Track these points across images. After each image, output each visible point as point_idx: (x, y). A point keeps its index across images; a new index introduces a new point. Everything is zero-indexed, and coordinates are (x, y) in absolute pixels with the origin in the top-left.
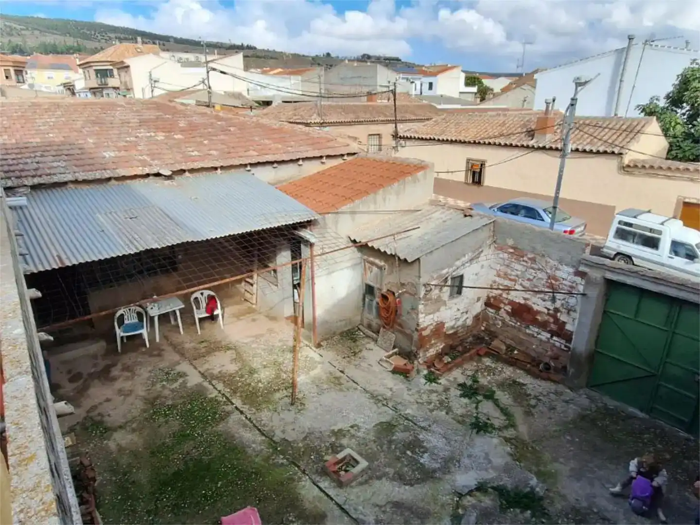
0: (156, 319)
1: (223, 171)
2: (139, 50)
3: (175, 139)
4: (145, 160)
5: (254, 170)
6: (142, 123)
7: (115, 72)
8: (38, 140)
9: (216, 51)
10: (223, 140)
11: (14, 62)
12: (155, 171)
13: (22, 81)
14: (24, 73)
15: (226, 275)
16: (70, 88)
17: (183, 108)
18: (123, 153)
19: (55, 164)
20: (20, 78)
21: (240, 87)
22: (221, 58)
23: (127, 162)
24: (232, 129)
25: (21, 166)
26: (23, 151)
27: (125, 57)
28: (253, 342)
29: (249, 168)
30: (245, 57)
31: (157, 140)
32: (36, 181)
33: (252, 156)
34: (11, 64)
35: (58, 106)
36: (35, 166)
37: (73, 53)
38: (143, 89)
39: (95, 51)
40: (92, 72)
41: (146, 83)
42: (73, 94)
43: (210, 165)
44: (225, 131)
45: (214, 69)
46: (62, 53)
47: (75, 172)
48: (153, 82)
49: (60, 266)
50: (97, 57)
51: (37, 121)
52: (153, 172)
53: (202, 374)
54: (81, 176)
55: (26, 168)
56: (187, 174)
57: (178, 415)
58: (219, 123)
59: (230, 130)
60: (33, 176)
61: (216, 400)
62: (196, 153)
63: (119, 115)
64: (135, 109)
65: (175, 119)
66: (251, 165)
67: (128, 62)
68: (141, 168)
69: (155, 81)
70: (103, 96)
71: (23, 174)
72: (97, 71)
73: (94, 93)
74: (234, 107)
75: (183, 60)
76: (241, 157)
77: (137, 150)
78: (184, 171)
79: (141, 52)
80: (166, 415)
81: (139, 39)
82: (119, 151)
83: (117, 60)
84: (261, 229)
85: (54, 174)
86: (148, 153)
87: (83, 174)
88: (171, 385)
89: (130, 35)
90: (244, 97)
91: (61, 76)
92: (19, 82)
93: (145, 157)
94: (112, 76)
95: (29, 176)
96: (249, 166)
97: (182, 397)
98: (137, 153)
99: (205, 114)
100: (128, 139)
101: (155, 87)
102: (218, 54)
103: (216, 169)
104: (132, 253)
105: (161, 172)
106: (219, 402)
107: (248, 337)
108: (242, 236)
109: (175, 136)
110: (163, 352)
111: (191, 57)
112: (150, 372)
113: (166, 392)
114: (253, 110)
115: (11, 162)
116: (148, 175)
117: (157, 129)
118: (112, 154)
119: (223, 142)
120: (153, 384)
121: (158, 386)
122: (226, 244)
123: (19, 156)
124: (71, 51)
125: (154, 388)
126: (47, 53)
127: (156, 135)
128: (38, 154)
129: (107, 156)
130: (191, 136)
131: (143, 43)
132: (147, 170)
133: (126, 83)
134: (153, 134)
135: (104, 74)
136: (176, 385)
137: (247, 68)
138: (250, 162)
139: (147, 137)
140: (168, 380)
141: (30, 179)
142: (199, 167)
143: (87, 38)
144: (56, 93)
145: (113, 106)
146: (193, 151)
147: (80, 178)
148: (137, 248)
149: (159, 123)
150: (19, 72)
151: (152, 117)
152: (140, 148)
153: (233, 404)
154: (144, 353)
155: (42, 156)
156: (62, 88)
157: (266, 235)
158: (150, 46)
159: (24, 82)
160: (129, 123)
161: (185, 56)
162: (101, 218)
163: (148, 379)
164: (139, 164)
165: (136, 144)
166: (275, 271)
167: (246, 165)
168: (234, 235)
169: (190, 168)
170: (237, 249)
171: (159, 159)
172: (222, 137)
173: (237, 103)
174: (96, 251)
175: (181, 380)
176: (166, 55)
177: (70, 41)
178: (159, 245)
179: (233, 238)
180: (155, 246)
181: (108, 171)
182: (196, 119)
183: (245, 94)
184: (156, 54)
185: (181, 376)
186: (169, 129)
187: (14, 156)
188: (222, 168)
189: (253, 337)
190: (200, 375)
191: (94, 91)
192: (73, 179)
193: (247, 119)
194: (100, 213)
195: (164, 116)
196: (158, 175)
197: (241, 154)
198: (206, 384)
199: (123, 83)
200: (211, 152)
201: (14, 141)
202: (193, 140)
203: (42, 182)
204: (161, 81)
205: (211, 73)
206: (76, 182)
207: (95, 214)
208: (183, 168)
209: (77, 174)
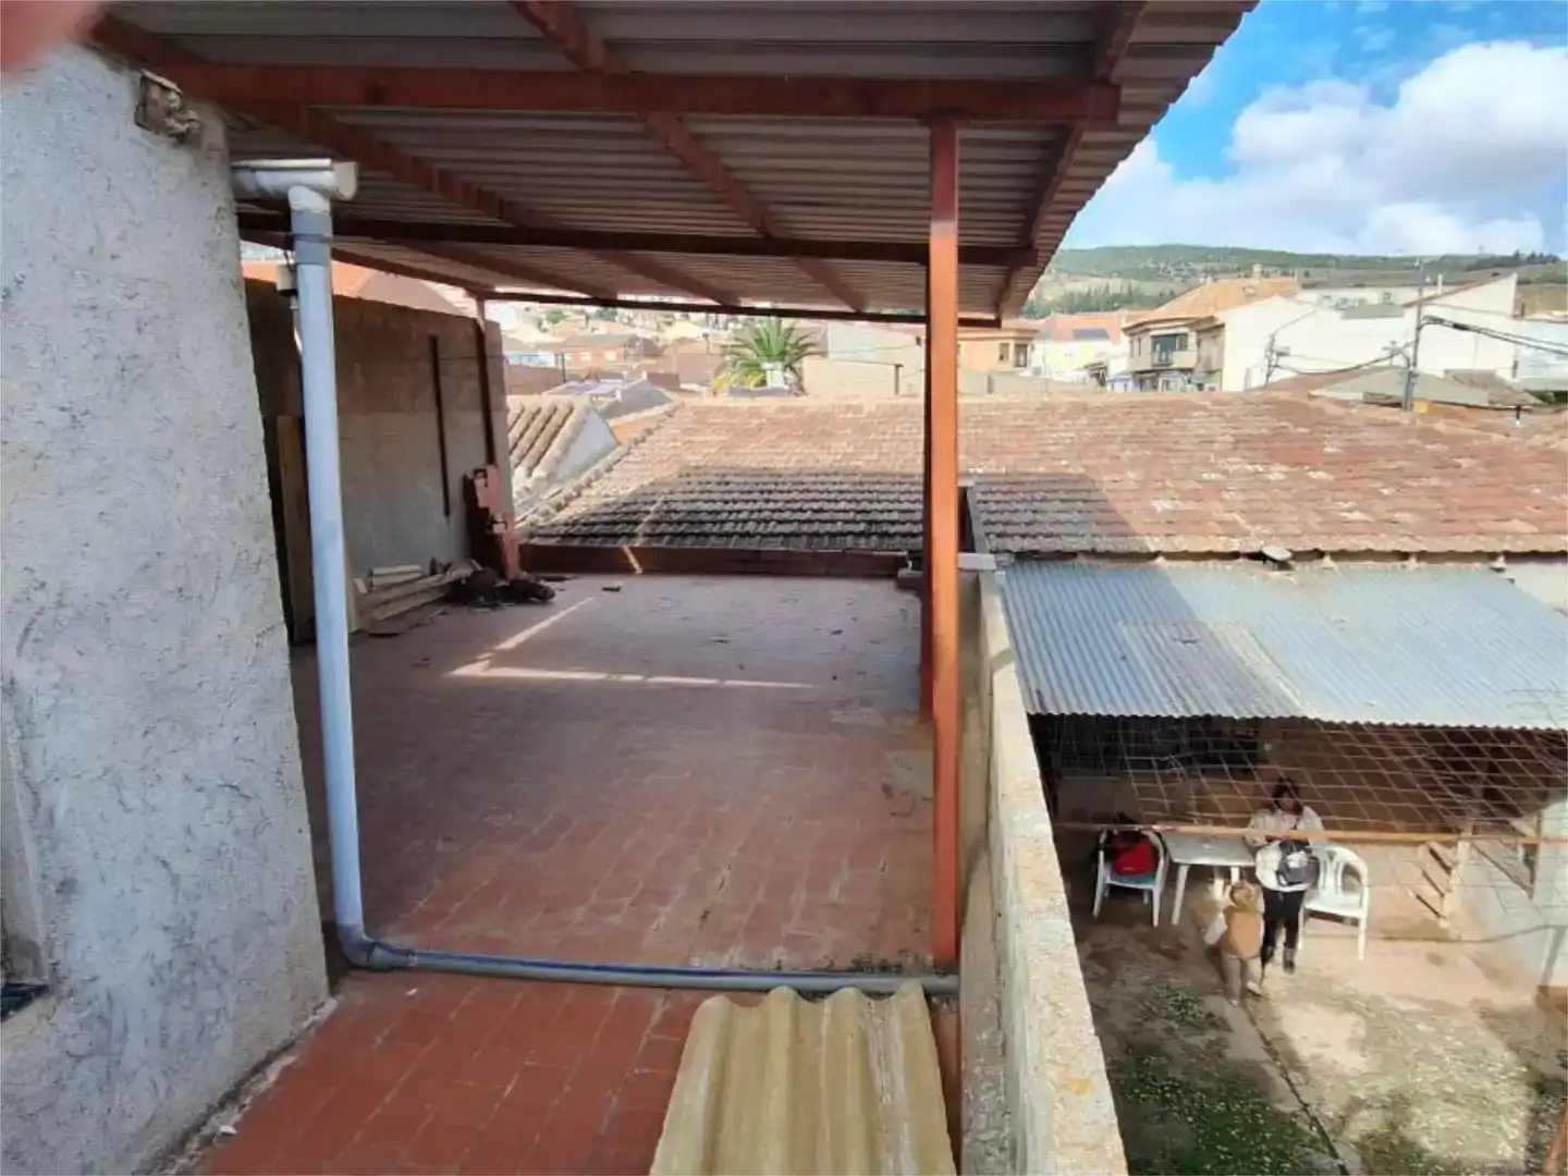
0: (1183, 873)
1: (1423, 564)
2: (1251, 291)
3: (1311, 481)
4: (1234, 523)
5: (1516, 571)
6: (1240, 443)
7: (1192, 339)
8: (1041, 469)
9: (1440, 277)
10: (1435, 488)
11: (1019, 330)
12: (1253, 547)
13: (1022, 363)
14: (1029, 349)
15: (1394, 823)
16: (1099, 373)
17: (1340, 411)
18: (1191, 505)
19: (1063, 517)
20: (1022, 358)
21: (1494, 359)
22: (1451, 293)
23: (1196, 523)
24: (1465, 463)
25: (1006, 517)
26: (1014, 488)
27: (1217, 309)
28: (1422, 1016)
29: (1500, 563)
30: (1520, 283)
31: (1268, 481)
32: (1028, 544)
33: (1517, 535)
34: (1011, 334)
35: (1085, 409)
36: (1029, 516)
37: (1117, 308)
38: (1248, 371)
39: (1159, 301)
40: (1147, 342)
41: (1257, 358)
42: (1102, 383)
43: (1390, 546)
44: (1443, 465)
45: (1439, 321)
46: (1097, 310)
47: (1094, 535)
48: (1274, 357)
49: (1039, 710)
50: (1162, 312)
51: (1046, 435)
52: (1248, 550)
53: (1267, 1043)
54: (1104, 544)
55: (1015, 518)
56: (1327, 561)
57: (1190, 1115)
58: (1429, 447)
59: (1459, 466)
60: (1023, 536)
61: (1293, 1125)
62: (1357, 515)
63: (1196, 425)
64: (1228, 414)
65: (1316, 435)
66: (1511, 556)
67: (1221, 317)
68: (1223, 538)
69: (1280, 354)
70: (1155, 387)
71: (1009, 529)
72: (1156, 339)
73: (1141, 384)
74: (1467, 406)
75: (1349, 304)
76: (1480, 533)
77: (1222, 500)
78: (1320, 554)
79: (1255, 295)
80: (1165, 1101)
81: (1257, 269)
82: (1183, 499)
83: (1202, 315)
84: (1516, 727)
85: (1058, 535)
86: (1244, 507)
87: (1109, 540)
88: (1186, 1036)
89: (1236, 262)
90: (1501, 383)
91: (1088, 352)
92: (1017, 365)
93: (1237, 517)
94: (1184, 347)
95: (1017, 534)
96: (1501, 559)
97: (1207, 1076)
98: (1219, 506)
99: (1396, 424)
100: (1206, 476)
101: (1276, 366)
102: (1445, 284)
103: (1404, 556)
104: (1176, 716)
105: (1268, 551)
106: (1297, 1132)
107: (1411, 999)
108: (1454, 734)
109: (1311, 474)
110: (1183, 953)
111: (1372, 296)
112: (1146, 984)
113: (1172, 1048)
114: (1523, 415)
115: (994, 507)
116: (1235, 555)
117: (1272, 457)
118: (1168, 505)
119: (1436, 493)
120: (1149, 1015)
121: (1159, 1026)
122: (1408, 746)
123: (1007, 498)
124: (1116, 305)
125: (1148, 1025)
126: (1072, 312)
127: (1268, 472)
128: (1038, 496)
129: (1159, 509)
130: (1351, 475)
131: (1264, 275)
132: (1235, 545)
133: (1209, 360)
134: (1260, 468)
135: (1168, 343)
136: (1198, 1041)
137: (1521, 312)
138: (1507, 547)
139: (1248, 474)
140: (1182, 1021)
141: (1017, 538)
142: (1363, 548)
143: (1151, 275)
144: (1073, 383)
145: (1184, 409)
146: (1349, 511)
147: (1101, 548)
148: (1187, 708)
149: (1278, 444)
150: (1021, 348)
151: (1264, 431)
152: (1226, 496)
153: (1335, 1156)
154: (1141, 939)
155: (1043, 500)
156: (1085, 374)
157: (1530, 748)
158: (1278, 279)
159: (1025, 365)
160: (1212, 442)
161: (1354, 295)
162: (1125, 631)
163: (1140, 998)
164: (1220, 530)
165: (1218, 488)
166: (1531, 850)
167: (1493, 556)
168: (1432, 727)
169: (1336, 549)
170: (1437, 766)
171: (1266, 523)
172: (1434, 481)
173: (1479, 397)
174: (1105, 697)
175: (1212, 1035)
176: (1312, 296)
177: (1116, 285)
178: (1237, 711)
179: (1429, 733)
180: (1226, 711)
181: (1156, 539)
182: (1371, 437)
183: (1505, 374)
184: (1289, 295)
185: (1214, 1025)
186: (1300, 457)
187: (999, 497)
188: (1422, 556)
189: (1427, 1003)
190: (1261, 1044)
191: (1143, 378)
192: (1088, 547)
193: (1512, 439)
194: (1126, 622)
195: (1292, 430)
196: (1259, 556)
197: (1483, 526)
198: (1272, 1071)
199: (1203, 360)
200: (1398, 516)
201: (1003, 470)
202: (1357, 484)
203: (1036, 547)
204: (1292, 353)
205: (1429, 329)
206: (1093, 554)
207: (1115, 621)
208: (1321, 547)
209: (1097, 540)
